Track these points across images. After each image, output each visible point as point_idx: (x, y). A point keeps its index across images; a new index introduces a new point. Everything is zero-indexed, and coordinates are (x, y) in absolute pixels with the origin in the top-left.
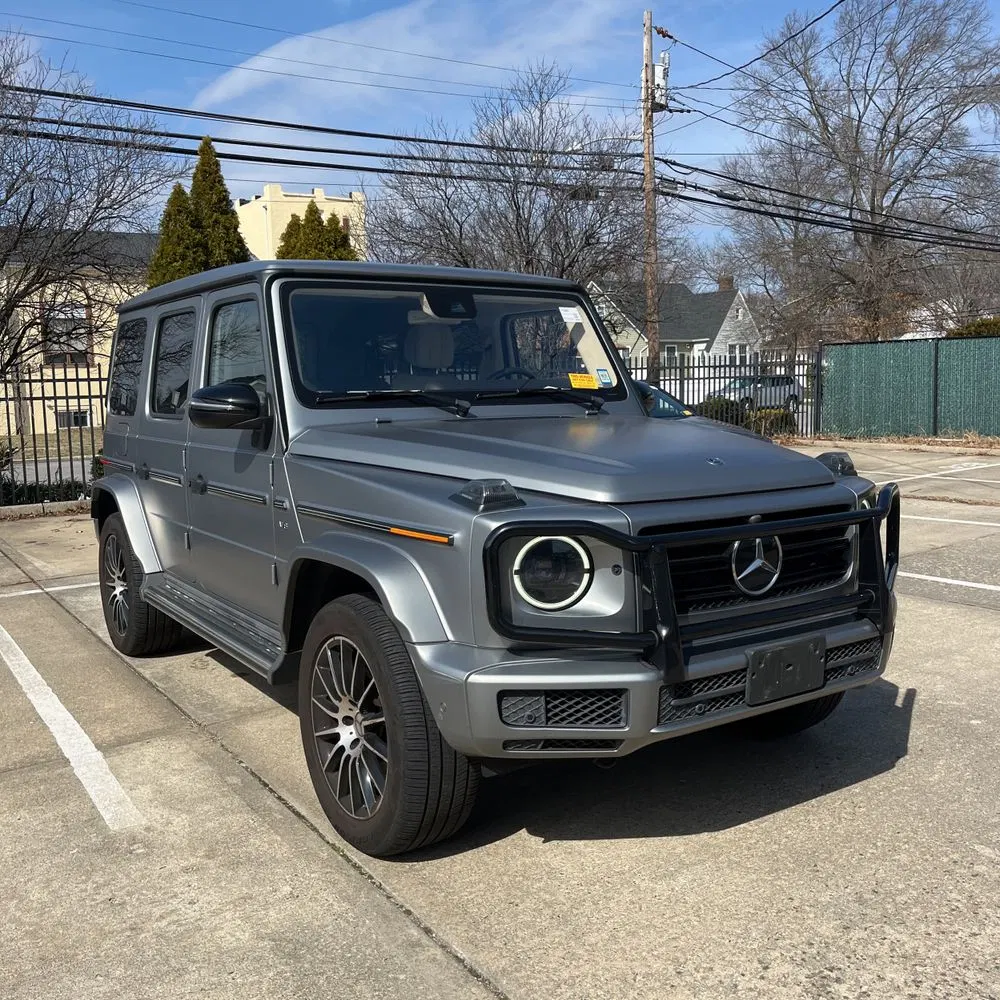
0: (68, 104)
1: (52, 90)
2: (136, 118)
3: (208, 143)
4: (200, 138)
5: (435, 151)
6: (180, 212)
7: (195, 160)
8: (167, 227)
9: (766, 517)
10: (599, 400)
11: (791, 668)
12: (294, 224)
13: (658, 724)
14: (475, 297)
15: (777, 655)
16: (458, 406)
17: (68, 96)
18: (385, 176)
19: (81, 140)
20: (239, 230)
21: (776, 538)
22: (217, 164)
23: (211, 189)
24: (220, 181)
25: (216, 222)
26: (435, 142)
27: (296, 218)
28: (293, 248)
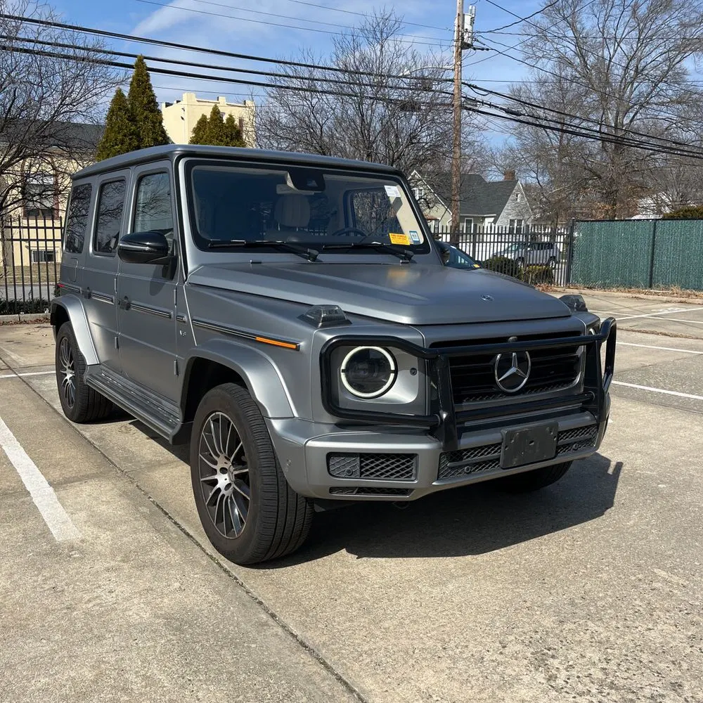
0: (41, 28)
1: (30, 18)
2: (91, 40)
3: (141, 60)
4: (135, 56)
5: (305, 72)
6: (120, 109)
7: (132, 72)
8: (111, 120)
9: (520, 338)
10: (410, 253)
11: (533, 443)
12: (203, 121)
13: (438, 479)
14: (325, 176)
15: (523, 435)
16: (309, 253)
17: (42, 22)
18: (269, 89)
19: (50, 54)
20: (163, 124)
21: (527, 352)
22: (148, 76)
23: (143, 93)
24: (150, 87)
25: (146, 117)
26: (305, 65)
27: (204, 117)
28: (201, 139)
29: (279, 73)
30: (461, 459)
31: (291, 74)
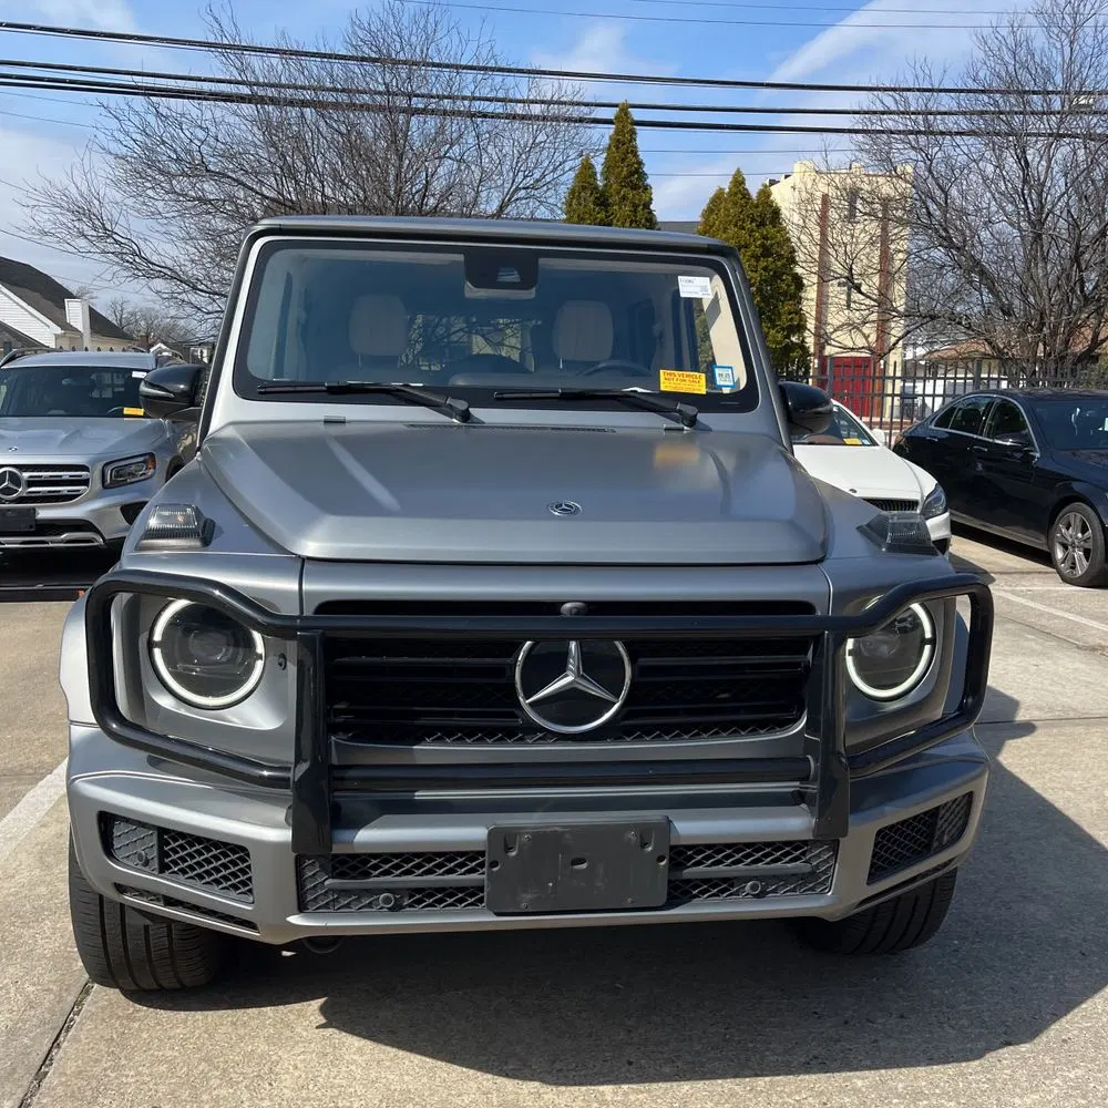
0: (480, 77)
1: (470, 64)
2: (548, 88)
3: (624, 110)
4: (616, 106)
6: (584, 188)
7: (610, 130)
8: (571, 205)
9: (595, 608)
11: (584, 866)
12: (718, 198)
13: (302, 908)
17: (480, 69)
19: (498, 116)
20: (652, 207)
22: (633, 133)
23: (623, 160)
24: (635, 153)
25: (624, 198)
27: (721, 191)
28: (711, 227)
29: (874, 108)
30: (367, 875)
31: (893, 108)
